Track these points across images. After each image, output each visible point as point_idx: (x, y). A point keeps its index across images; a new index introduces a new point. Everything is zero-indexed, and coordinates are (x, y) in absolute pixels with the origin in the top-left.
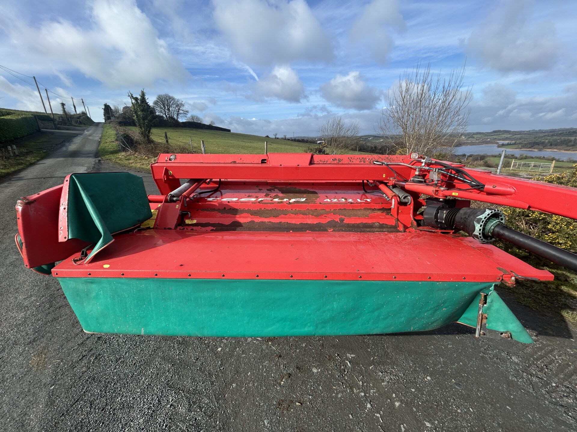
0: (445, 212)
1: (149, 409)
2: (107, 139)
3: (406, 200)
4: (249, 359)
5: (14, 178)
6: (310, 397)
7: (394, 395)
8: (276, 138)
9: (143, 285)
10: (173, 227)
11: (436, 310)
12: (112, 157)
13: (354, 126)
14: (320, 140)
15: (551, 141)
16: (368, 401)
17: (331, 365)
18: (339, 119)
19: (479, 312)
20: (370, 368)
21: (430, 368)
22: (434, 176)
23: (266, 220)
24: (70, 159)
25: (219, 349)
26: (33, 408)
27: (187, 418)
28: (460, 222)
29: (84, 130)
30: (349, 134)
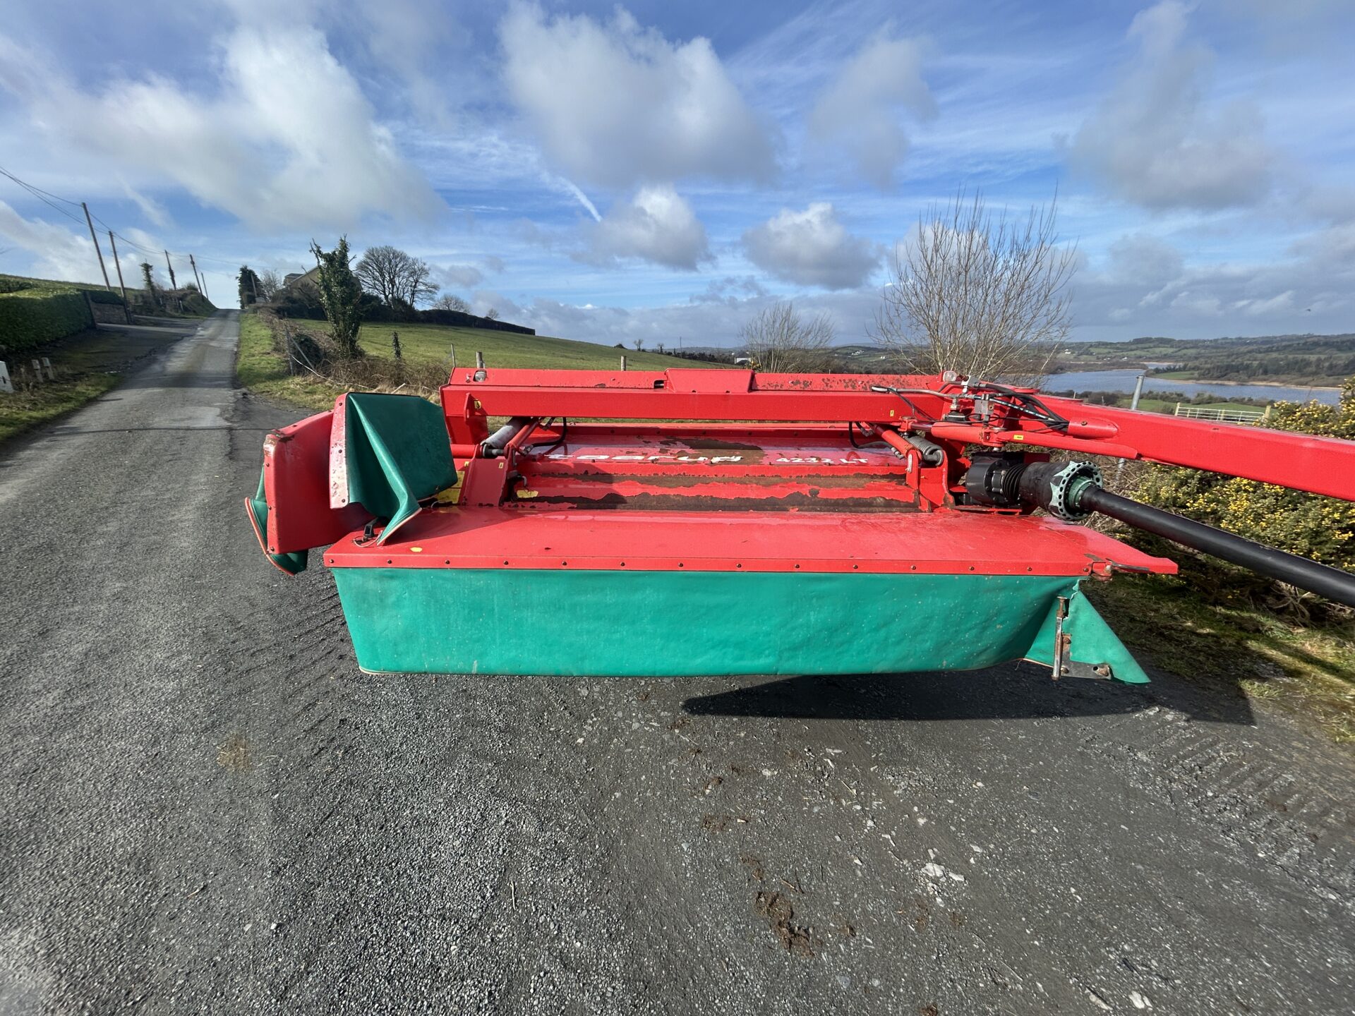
0: (1003, 472)
1: (466, 826)
2: (252, 347)
3: (934, 457)
4: (640, 756)
5: (58, 430)
6: (762, 812)
7: (916, 809)
8: (639, 350)
9: (480, 581)
10: (496, 502)
11: (984, 629)
12: (274, 386)
13: (821, 323)
14: (742, 355)
15: (1265, 362)
16: (868, 817)
17: (796, 766)
18: (787, 307)
19: (1056, 631)
20: (872, 769)
21: (983, 770)
22: (983, 408)
23: (671, 492)
24: (178, 391)
25: (580, 740)
26: (250, 826)
27: (540, 840)
28: (1027, 487)
29: (195, 326)
30: (810, 342)
